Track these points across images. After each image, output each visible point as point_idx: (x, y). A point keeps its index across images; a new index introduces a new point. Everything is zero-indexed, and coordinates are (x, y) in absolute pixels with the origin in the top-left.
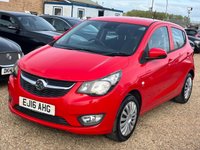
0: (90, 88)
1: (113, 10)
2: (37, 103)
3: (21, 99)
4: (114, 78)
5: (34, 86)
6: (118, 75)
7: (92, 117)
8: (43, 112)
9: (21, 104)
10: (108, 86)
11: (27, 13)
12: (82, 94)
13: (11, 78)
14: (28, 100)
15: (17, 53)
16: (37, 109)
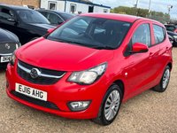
0: (78, 77)
1: (101, 6)
2: (32, 90)
3: (17, 85)
4: (100, 69)
5: (29, 74)
6: (104, 66)
7: (80, 103)
8: (37, 97)
9: (17, 90)
10: (95, 76)
11: (25, 7)
12: (71, 82)
13: (9, 66)
14: (23, 87)
15: (15, 43)
16: (31, 95)
